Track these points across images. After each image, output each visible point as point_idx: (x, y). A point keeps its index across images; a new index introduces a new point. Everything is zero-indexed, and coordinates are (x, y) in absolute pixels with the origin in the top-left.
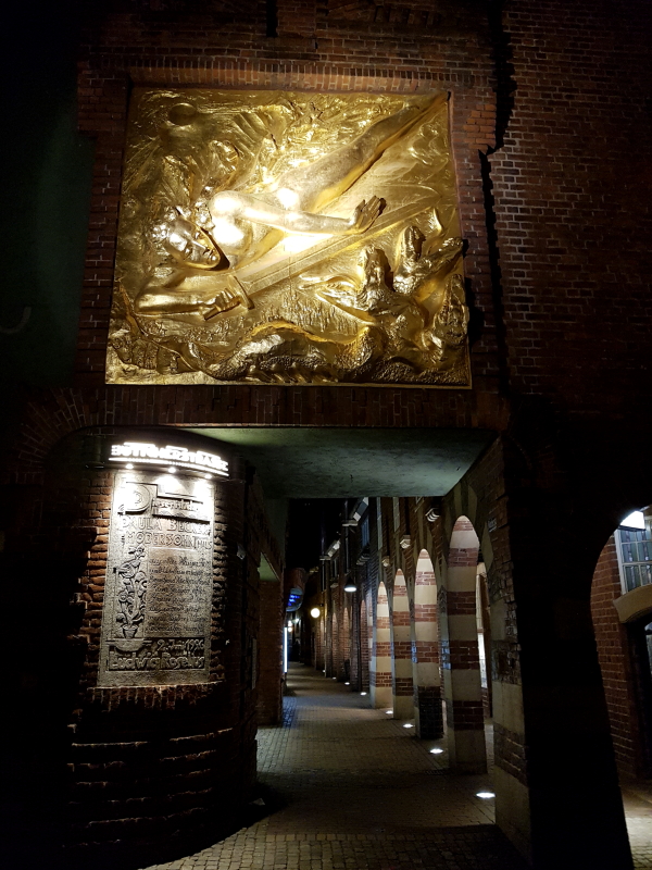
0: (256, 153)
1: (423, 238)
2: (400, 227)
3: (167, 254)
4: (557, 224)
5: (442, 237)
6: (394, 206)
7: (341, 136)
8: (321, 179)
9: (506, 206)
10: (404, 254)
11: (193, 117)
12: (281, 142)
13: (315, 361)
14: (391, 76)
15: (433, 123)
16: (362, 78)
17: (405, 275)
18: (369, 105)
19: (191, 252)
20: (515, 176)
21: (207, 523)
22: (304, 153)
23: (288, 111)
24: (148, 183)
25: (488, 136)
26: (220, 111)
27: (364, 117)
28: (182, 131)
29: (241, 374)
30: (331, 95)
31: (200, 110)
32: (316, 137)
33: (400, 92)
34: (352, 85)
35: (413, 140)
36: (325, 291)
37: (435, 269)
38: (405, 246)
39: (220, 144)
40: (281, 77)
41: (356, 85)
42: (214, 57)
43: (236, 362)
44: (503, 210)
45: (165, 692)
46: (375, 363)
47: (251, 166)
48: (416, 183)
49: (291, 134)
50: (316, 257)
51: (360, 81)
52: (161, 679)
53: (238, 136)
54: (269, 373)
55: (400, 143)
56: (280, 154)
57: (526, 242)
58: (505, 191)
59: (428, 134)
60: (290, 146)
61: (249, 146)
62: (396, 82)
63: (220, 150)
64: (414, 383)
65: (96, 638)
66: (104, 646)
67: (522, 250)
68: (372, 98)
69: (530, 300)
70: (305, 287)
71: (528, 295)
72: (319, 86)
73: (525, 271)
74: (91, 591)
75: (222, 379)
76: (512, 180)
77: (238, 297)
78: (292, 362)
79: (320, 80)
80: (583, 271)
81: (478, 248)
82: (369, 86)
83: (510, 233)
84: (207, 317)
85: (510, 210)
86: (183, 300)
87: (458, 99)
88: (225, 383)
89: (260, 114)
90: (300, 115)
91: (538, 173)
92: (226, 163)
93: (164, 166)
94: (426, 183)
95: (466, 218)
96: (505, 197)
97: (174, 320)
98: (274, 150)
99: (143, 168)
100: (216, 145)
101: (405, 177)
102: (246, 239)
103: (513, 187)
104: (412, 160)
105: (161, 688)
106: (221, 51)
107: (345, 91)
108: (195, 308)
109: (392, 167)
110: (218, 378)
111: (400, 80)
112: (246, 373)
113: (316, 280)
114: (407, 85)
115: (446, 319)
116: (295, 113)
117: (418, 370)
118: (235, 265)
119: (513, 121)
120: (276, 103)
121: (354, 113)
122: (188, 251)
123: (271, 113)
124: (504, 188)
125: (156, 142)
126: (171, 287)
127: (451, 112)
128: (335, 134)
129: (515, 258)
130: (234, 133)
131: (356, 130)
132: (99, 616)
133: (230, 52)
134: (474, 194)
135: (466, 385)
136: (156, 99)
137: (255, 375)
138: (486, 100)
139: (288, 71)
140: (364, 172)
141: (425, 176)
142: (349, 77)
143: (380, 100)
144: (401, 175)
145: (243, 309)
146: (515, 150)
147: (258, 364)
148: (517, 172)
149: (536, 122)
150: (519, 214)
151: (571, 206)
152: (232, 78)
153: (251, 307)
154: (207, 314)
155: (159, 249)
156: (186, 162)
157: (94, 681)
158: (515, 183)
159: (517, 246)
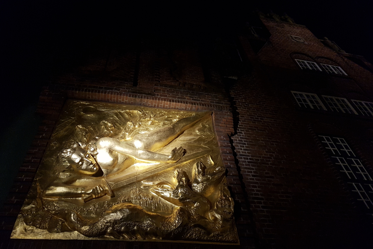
0: (123, 128)
1: (205, 167)
2: (194, 162)
3: (69, 165)
4: (267, 166)
5: (215, 167)
6: (190, 153)
7: (164, 124)
8: (155, 137)
9: (243, 157)
10: (197, 173)
11: (95, 111)
12: (136, 124)
13: (149, 226)
14: (187, 103)
15: (206, 122)
16: (174, 103)
17: (198, 183)
18: (177, 114)
19: (82, 164)
20: (244, 146)
22: (147, 129)
23: (140, 113)
24: (66, 135)
25: (231, 129)
26: (108, 111)
27: (175, 118)
28: (88, 116)
29: (102, 233)
30: (160, 109)
31: (98, 109)
32: (152, 124)
33: (191, 110)
34: (169, 106)
35: (198, 128)
36: (155, 189)
37: (213, 180)
38: (197, 169)
39: (106, 122)
40: (138, 100)
41: (171, 106)
42: (108, 91)
43: (100, 224)
44: (242, 158)
46: (184, 227)
47: (120, 132)
48: (200, 144)
49: (141, 121)
50: (151, 173)
51: (173, 104)
53: (115, 120)
54: (120, 233)
55: (192, 129)
56: (135, 129)
57: (254, 172)
58: (241, 151)
59: (204, 127)
60: (140, 126)
61: (120, 125)
62: (189, 106)
63: (106, 125)
64: (207, 241)
67: (253, 176)
68: (178, 111)
69: (262, 199)
70: (144, 187)
71: (260, 197)
72: (155, 106)
73: (257, 185)
75: (89, 236)
76: (243, 147)
77: (106, 190)
78: (134, 226)
79: (155, 103)
80: (284, 187)
81: (233, 172)
82: (177, 107)
83: (246, 168)
85: (244, 158)
87: (216, 114)
88: (91, 239)
89: (127, 113)
90: (145, 115)
91: (254, 145)
92: (108, 130)
93: (76, 129)
94: (205, 144)
95: (226, 160)
96: (241, 153)
97: (66, 202)
98: (132, 126)
99: (65, 129)
100: (104, 123)
101: (195, 141)
102: (114, 161)
103: (244, 150)
104: (197, 135)
106: (112, 89)
107: (167, 108)
109: (189, 138)
110: (86, 236)
111: (191, 105)
112: (105, 232)
113: (151, 183)
114: (194, 108)
115: (222, 204)
116: (143, 114)
117: (208, 232)
118: (107, 174)
119: (240, 125)
120: (135, 110)
121: (171, 116)
122: (81, 163)
123: (132, 113)
124: (240, 150)
125: (73, 120)
126: (67, 183)
127: (214, 119)
128: (162, 123)
129: (251, 179)
130: (113, 119)
131: (171, 123)
133: (116, 89)
134: (228, 150)
135: (237, 242)
136: (78, 104)
137: (110, 234)
138: (228, 115)
139: (142, 98)
140: (175, 138)
141: (204, 142)
142: (169, 102)
143: (182, 112)
144: (193, 141)
145: (109, 197)
146: (243, 136)
147: (113, 227)
148: (245, 144)
149: (250, 126)
150: (249, 160)
151: (272, 159)
152: (116, 99)
153: (113, 196)
154: (86, 199)
155: (65, 162)
156: (88, 128)
158: (245, 148)
159: (251, 174)
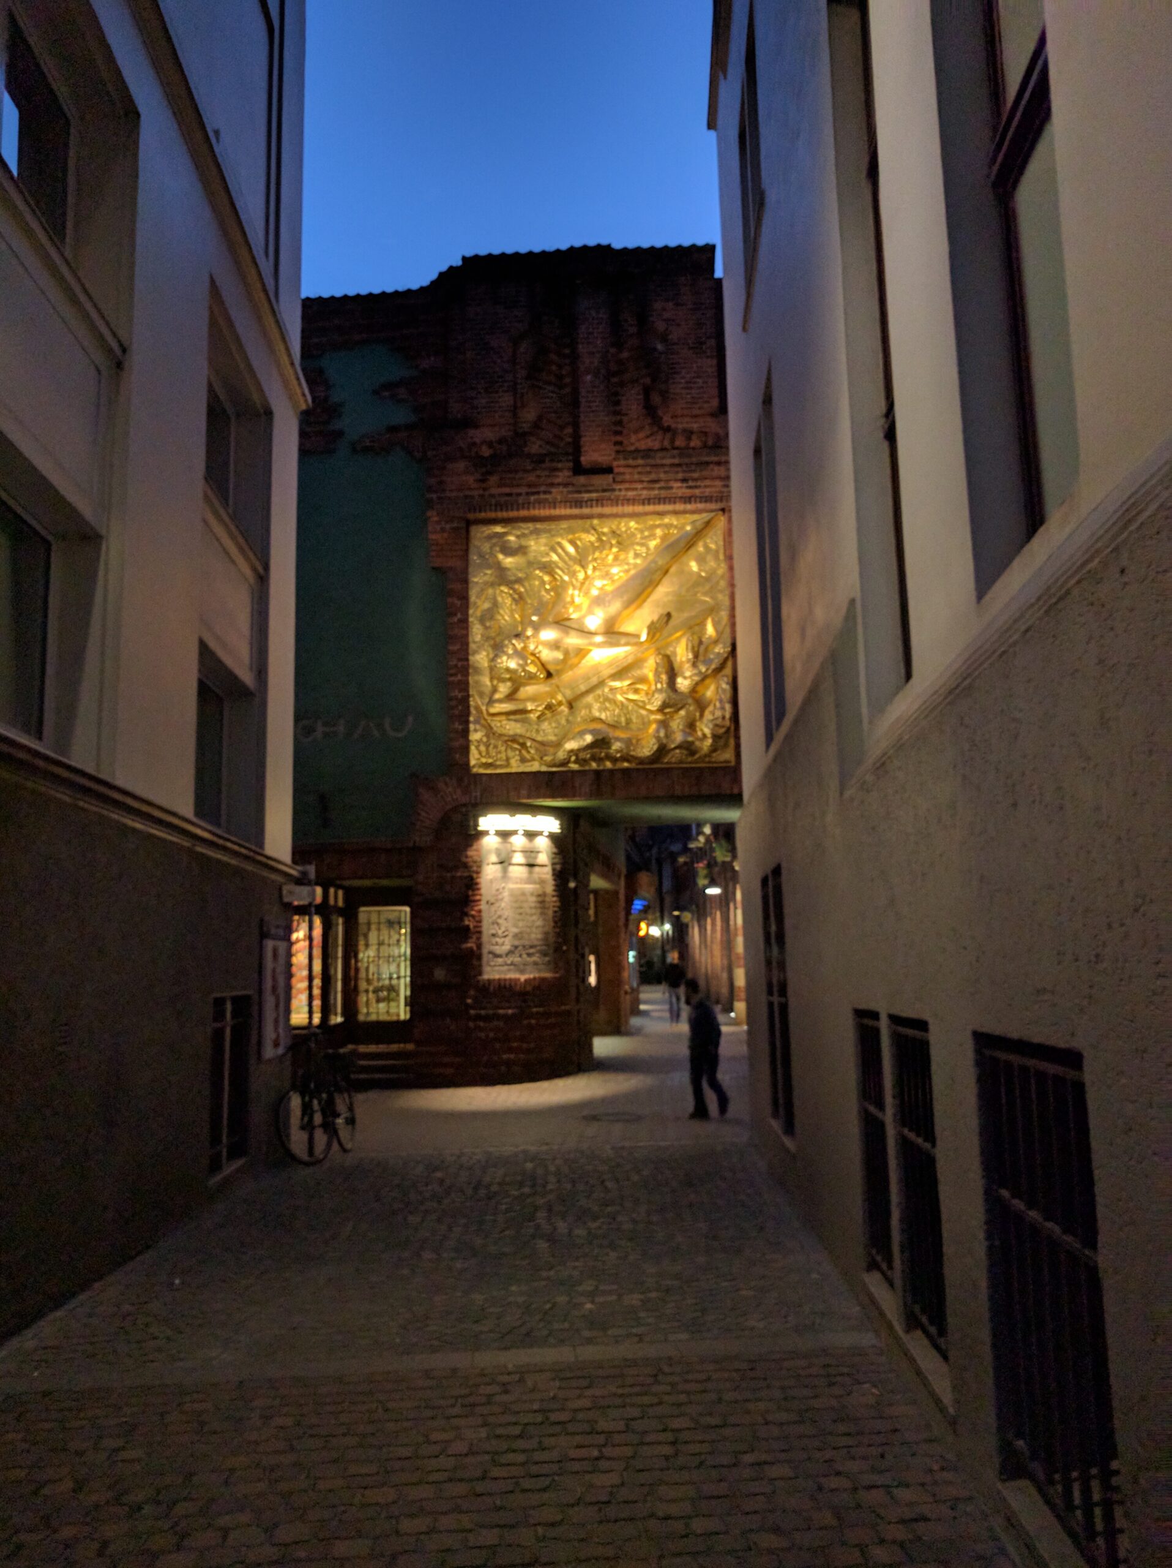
1: (701, 643)
2: (682, 635)
5: (716, 642)
10: (685, 658)
12: (588, 567)
13: (617, 751)
14: (675, 501)
15: (712, 538)
17: (685, 678)
18: (658, 526)
21: (546, 866)
22: (607, 573)
23: (593, 538)
24: (489, 610)
29: (565, 763)
30: (627, 520)
32: (616, 559)
35: (695, 555)
36: (626, 693)
40: (586, 509)
41: (647, 510)
42: (532, 498)
43: (561, 755)
45: (526, 981)
46: (661, 751)
48: (696, 595)
49: (596, 559)
50: (618, 666)
52: (522, 972)
54: (585, 760)
56: (588, 578)
59: (707, 549)
60: (595, 569)
62: (679, 505)
63: (541, 579)
64: (690, 763)
65: (479, 946)
66: (485, 951)
70: (610, 690)
72: (617, 514)
74: (473, 916)
77: (561, 701)
78: (601, 753)
79: (618, 508)
84: (539, 717)
86: (521, 707)
88: (554, 769)
89: (571, 542)
90: (602, 541)
93: (499, 596)
94: (705, 594)
97: (516, 721)
99: (483, 598)
100: (537, 575)
101: (687, 591)
102: (564, 657)
104: (694, 573)
105: (523, 978)
106: (537, 495)
108: (531, 711)
109: (675, 583)
111: (683, 503)
112: (569, 762)
113: (618, 684)
114: (689, 508)
116: (599, 539)
118: (558, 675)
120: (582, 531)
121: (646, 534)
123: (580, 541)
125: (491, 575)
126: (511, 696)
128: (631, 555)
132: (480, 932)
133: (545, 492)
136: (488, 535)
137: (575, 762)
140: (653, 590)
141: (704, 587)
142: (641, 505)
143: (667, 521)
144: (683, 590)
145: (564, 709)
147: (577, 755)
152: (547, 512)
153: (571, 709)
156: (515, 590)
157: (480, 973)
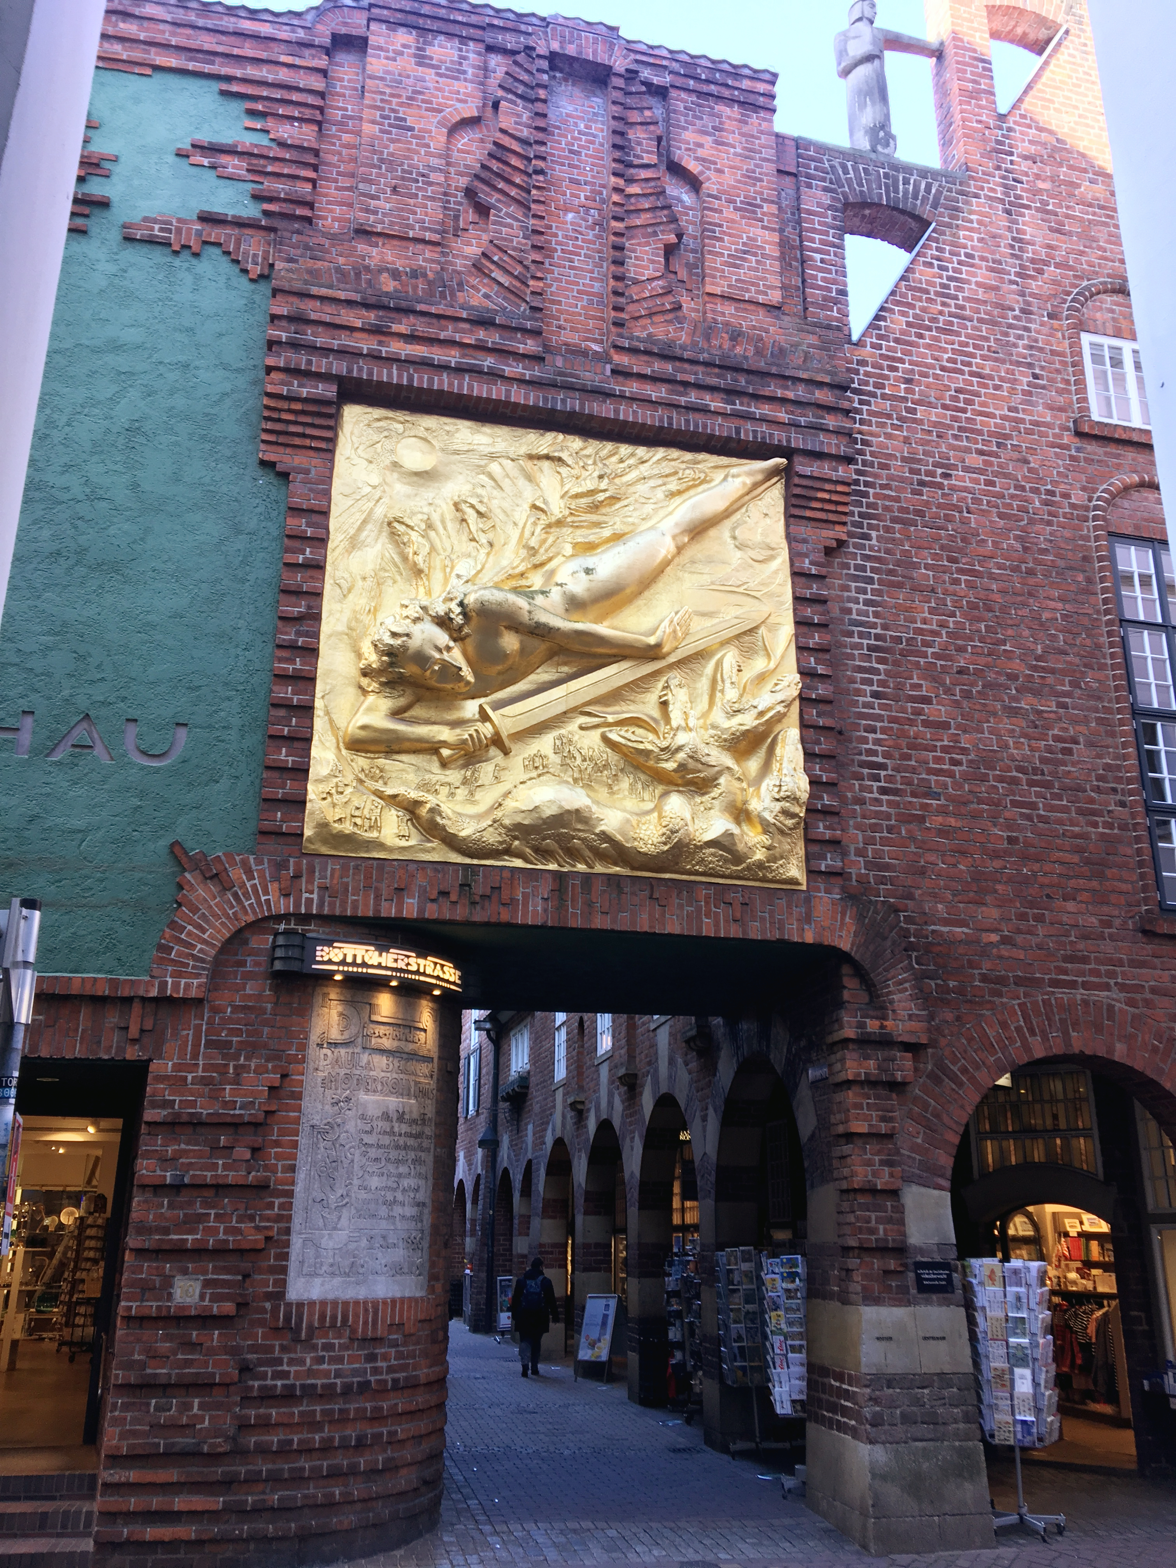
4: (922, 661)
5: (773, 671)
9: (856, 629)
20: (869, 587)
21: (430, 1060)
25: (838, 527)
26: (471, 455)
29: (500, 851)
42: (467, 376)
44: (852, 634)
46: (683, 847)
47: (514, 540)
48: (740, 588)
50: (603, 685)
54: (538, 851)
57: (880, 683)
58: (854, 607)
64: (731, 876)
65: (286, 1226)
66: (296, 1238)
67: (874, 695)
69: (883, 767)
71: (880, 759)
73: (879, 724)
74: (279, 1158)
75: (472, 857)
76: (865, 591)
80: (952, 731)
81: (820, 690)
83: (861, 669)
84: (447, 762)
85: (861, 635)
91: (900, 585)
95: (806, 646)
96: (854, 616)
101: (725, 578)
103: (866, 602)
106: (479, 369)
110: (466, 855)
112: (506, 851)
117: (738, 858)
124: (854, 603)
126: (398, 714)
129: (865, 705)
132: (289, 1194)
134: (818, 612)
135: (800, 883)
141: (753, 578)
144: (720, 575)
146: (871, 548)
148: (870, 581)
149: (900, 510)
150: (872, 642)
151: (941, 636)
152: (491, 407)
153: (509, 751)
154: (449, 757)
157: (283, 1288)
158: (869, 596)
159: (868, 688)
